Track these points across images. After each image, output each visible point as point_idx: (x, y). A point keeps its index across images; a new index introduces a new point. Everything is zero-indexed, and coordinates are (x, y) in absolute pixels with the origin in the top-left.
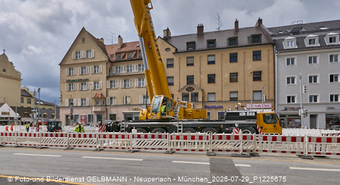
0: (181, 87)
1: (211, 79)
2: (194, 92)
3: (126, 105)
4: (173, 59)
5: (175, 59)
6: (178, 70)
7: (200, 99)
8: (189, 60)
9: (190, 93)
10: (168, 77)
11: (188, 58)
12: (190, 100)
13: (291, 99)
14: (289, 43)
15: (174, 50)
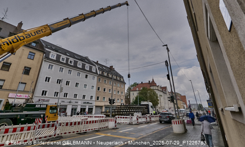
13: (44, 93)
14: (53, 55)
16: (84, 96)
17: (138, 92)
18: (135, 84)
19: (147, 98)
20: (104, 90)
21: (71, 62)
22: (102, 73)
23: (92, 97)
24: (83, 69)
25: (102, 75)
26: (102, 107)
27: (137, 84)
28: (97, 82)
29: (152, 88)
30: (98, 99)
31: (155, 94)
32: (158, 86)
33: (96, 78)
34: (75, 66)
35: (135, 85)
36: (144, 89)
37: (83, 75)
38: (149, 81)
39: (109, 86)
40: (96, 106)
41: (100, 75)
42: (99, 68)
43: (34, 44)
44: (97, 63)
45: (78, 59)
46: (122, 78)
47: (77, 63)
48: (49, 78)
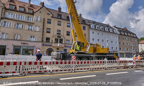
0: (54, 35)
1: (68, 34)
2: (61, 38)
3: (17, 40)
5: (52, 20)
7: (63, 42)
8: (59, 22)
9: (59, 39)
10: (47, 28)
11: (58, 21)
12: (59, 42)
14: (92, 26)
15: (51, 15)
16: (112, 48)
20: (124, 44)
21: (102, 29)
23: (117, 48)
24: (109, 32)
25: (121, 34)
26: (123, 54)
28: (119, 39)
30: (120, 49)
33: (117, 37)
34: (105, 31)
39: (126, 41)
40: (120, 53)
41: (119, 34)
42: (118, 30)
43: (84, 22)
44: (115, 27)
45: (105, 26)
46: (135, 35)
47: (106, 29)
48: (94, 39)
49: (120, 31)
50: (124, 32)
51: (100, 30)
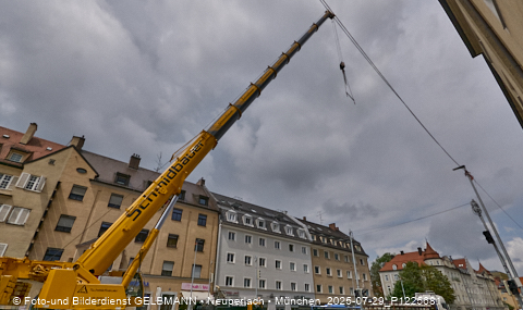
4: (86, 189)
5: (90, 188)
6: (89, 210)
8: (114, 198)
10: (62, 216)
11: (113, 195)
13: (229, 280)
14: (231, 216)
15: (92, 175)
16: (293, 285)
17: (397, 273)
18: (386, 255)
19: (421, 285)
20: (328, 273)
21: (261, 224)
22: (318, 238)
23: (307, 286)
24: (284, 235)
25: (318, 243)
27: (393, 257)
28: (312, 257)
29: (429, 263)
30: (319, 290)
31: (439, 276)
32: (443, 259)
33: (308, 250)
34: (270, 232)
35: (387, 258)
36: (409, 265)
37: (284, 245)
38: (420, 249)
39: (335, 264)
41: (313, 243)
42: (310, 230)
43: (203, 201)
44: (304, 221)
45: (271, 218)
46: (359, 245)
47: (272, 225)
48: (232, 256)
49: (316, 233)
50: (327, 236)
51: (255, 229)
